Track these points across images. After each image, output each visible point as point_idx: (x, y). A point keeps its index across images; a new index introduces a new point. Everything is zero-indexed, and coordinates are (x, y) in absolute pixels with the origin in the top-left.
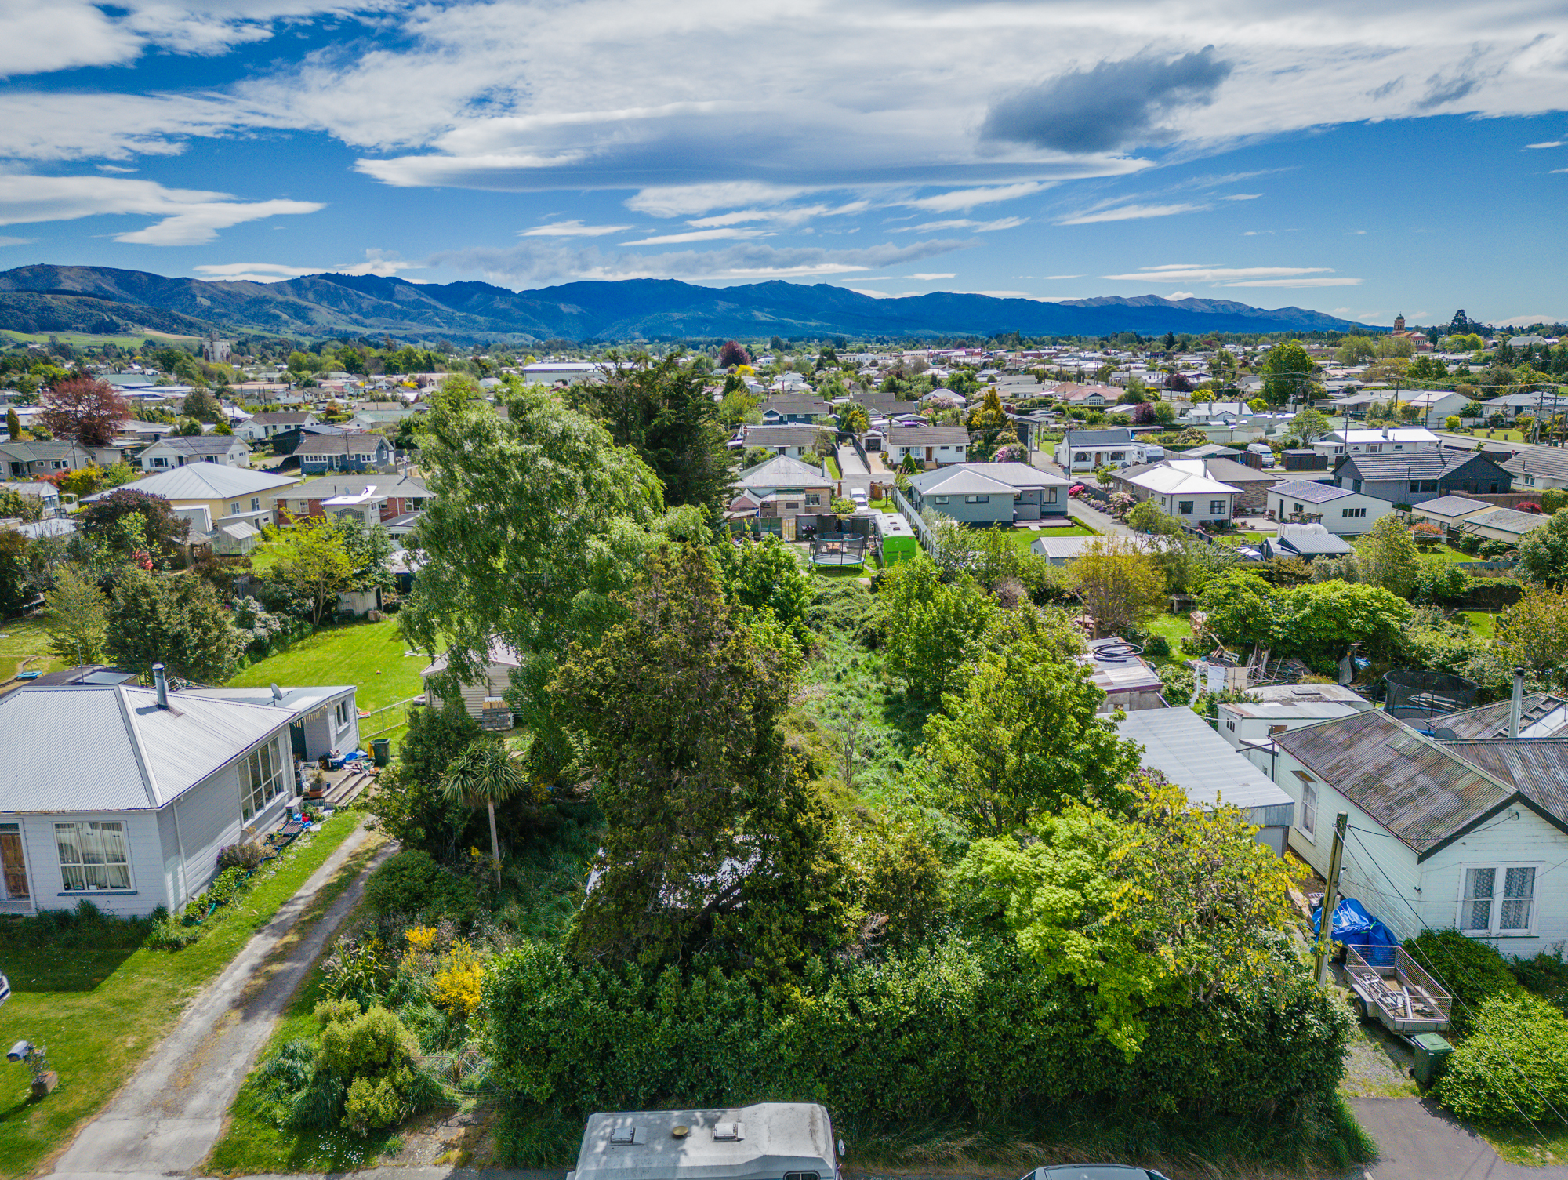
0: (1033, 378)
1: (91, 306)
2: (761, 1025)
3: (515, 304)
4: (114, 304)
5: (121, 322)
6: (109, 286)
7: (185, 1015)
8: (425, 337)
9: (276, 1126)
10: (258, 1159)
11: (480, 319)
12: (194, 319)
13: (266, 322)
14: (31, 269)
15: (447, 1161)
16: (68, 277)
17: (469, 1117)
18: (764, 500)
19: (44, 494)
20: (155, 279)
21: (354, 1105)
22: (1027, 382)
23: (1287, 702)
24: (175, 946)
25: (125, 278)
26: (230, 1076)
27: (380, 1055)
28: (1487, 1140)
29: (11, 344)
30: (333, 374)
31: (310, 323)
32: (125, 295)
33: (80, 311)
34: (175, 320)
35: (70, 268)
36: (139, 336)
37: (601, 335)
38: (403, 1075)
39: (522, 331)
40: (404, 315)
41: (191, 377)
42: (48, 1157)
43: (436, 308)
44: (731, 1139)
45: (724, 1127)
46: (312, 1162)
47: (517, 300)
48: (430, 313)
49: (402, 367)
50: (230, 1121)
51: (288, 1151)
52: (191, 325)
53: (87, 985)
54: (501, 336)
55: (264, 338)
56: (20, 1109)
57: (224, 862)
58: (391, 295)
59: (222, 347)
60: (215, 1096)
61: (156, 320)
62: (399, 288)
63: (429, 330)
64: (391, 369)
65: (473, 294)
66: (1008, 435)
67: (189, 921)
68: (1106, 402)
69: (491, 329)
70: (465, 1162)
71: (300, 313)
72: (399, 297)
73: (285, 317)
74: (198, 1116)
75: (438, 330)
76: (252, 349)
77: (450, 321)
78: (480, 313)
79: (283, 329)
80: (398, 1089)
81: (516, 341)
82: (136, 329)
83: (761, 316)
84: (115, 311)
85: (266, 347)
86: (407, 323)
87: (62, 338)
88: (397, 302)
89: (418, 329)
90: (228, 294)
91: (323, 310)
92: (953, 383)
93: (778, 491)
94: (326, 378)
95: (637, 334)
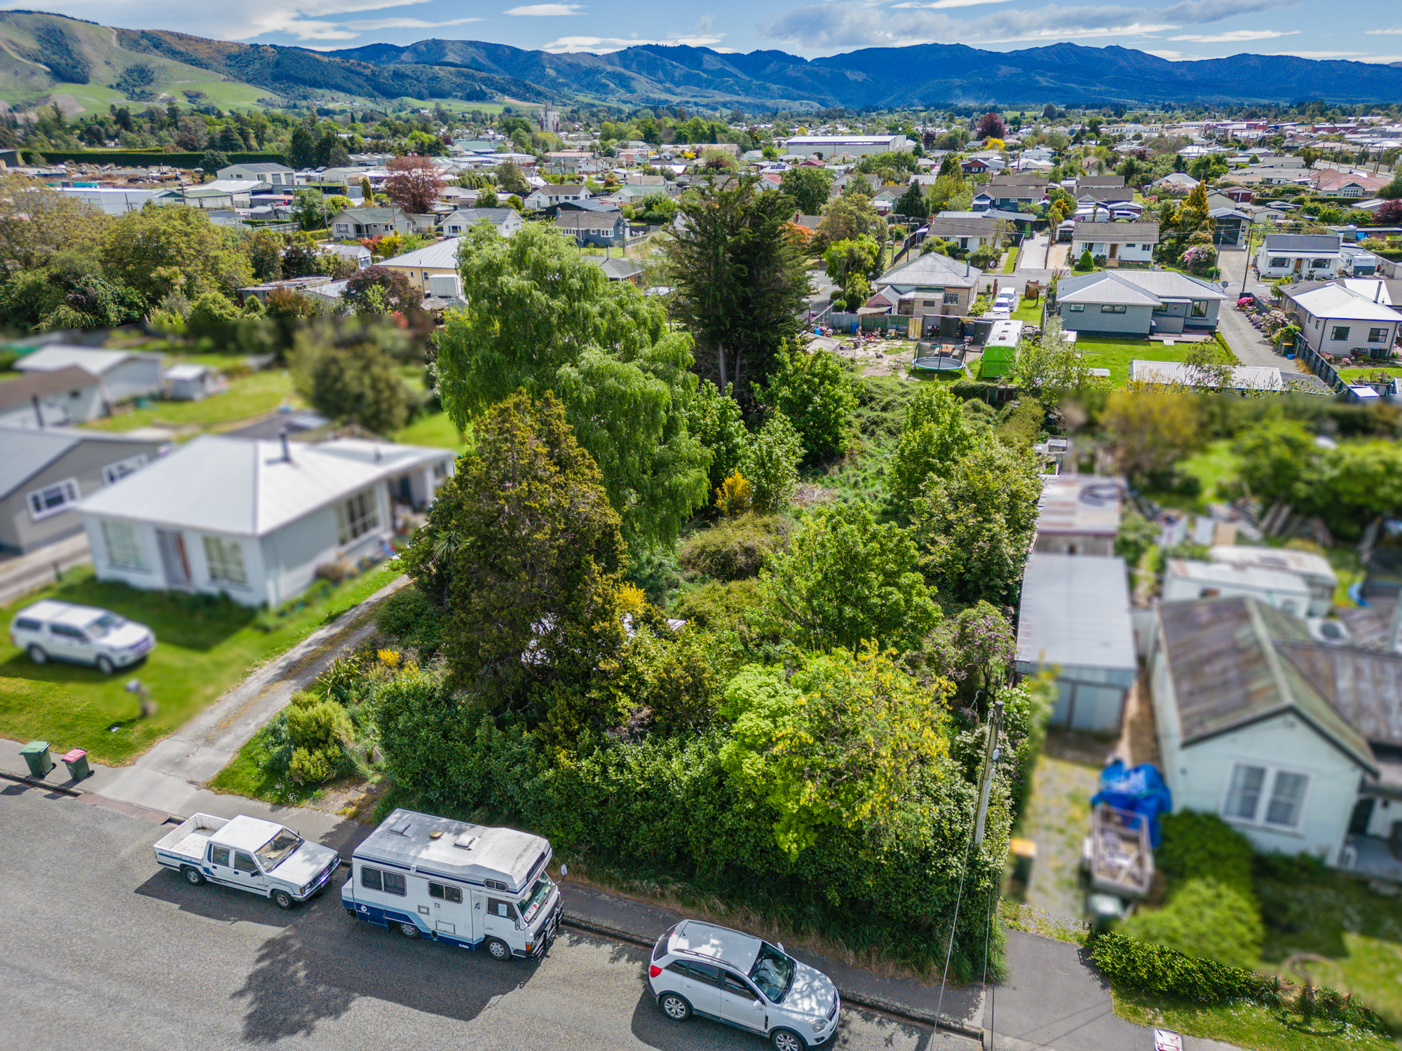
0: (1301, 160)
1: (468, 76)
2: (536, 772)
3: (806, 72)
4: (483, 74)
5: (488, 91)
6: (482, 59)
7: (249, 679)
8: (725, 105)
9: (258, 766)
10: (240, 785)
11: (774, 87)
12: (542, 89)
13: (597, 91)
14: (426, 43)
15: (344, 813)
16: (451, 50)
17: (373, 787)
18: (903, 297)
19: (360, 255)
20: (516, 52)
21: (294, 764)
22: (1291, 166)
23: (1240, 566)
24: (266, 630)
25: (493, 51)
26: (252, 727)
27: (321, 735)
28: (1113, 993)
29: (409, 110)
30: (631, 143)
31: (632, 91)
32: (495, 67)
33: (459, 81)
34: (528, 89)
35: (454, 42)
36: (500, 103)
37: (880, 103)
38: (333, 751)
39: (809, 99)
40: (709, 84)
41: (523, 144)
42: (135, 755)
43: (736, 76)
44: (465, 847)
45: (464, 839)
46: (268, 795)
47: (808, 68)
48: (731, 81)
49: (690, 137)
50: (237, 756)
51: (258, 784)
52: (539, 94)
53: (203, 647)
54: (790, 103)
55: (593, 105)
56: (132, 722)
57: (320, 574)
58: (699, 64)
59: (554, 116)
60: (237, 738)
61: (514, 89)
62: (707, 57)
63: (729, 98)
64: (681, 139)
65: (768, 63)
66: (1202, 235)
67: (282, 614)
68: (1365, 193)
69: (783, 97)
70: (355, 816)
71: (624, 82)
72: (705, 66)
73: (612, 86)
74: (222, 749)
75: (736, 98)
76: (582, 117)
77: (747, 90)
78: (775, 82)
79: (610, 97)
80: (328, 759)
81: (802, 109)
82: (498, 97)
83: (1043, 81)
84: (483, 80)
85: (593, 115)
86: (711, 91)
87: (445, 105)
88: (704, 71)
89: (719, 97)
90: (570, 65)
91: (642, 79)
92: (1198, 166)
93: (919, 289)
94: (625, 147)
95: (916, 101)
